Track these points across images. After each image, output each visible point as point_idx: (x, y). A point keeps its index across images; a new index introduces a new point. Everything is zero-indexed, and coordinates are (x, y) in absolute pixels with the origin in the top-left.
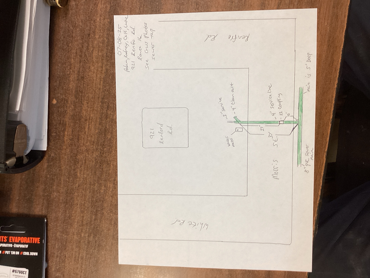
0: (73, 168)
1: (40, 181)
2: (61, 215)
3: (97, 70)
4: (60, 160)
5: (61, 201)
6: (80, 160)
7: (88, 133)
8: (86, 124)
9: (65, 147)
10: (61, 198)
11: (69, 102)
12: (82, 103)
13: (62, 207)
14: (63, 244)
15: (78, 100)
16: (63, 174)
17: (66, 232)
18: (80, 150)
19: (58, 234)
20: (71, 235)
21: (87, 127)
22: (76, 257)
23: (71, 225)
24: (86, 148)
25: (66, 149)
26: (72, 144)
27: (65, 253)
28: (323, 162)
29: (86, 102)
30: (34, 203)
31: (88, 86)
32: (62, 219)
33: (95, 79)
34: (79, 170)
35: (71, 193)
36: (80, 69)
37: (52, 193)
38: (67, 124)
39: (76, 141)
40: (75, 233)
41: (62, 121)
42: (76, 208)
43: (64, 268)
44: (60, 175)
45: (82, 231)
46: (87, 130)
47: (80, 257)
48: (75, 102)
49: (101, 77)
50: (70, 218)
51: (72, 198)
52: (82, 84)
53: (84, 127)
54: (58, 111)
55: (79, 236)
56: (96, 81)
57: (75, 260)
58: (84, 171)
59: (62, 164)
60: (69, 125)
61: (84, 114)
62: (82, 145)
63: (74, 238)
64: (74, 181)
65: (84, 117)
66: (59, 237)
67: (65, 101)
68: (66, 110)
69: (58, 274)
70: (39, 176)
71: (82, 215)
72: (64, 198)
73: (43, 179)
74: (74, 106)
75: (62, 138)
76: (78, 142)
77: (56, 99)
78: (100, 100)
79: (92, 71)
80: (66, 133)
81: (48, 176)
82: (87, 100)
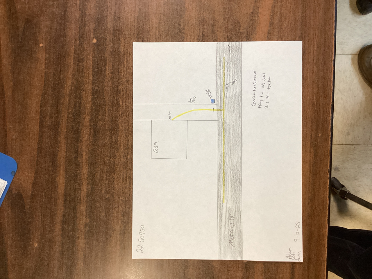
0: (115, 98)
1: (87, 113)
2: (108, 141)
3: (131, 10)
4: (103, 92)
5: (107, 129)
6: (122, 90)
7: (127, 66)
8: (124, 58)
9: (107, 80)
10: (107, 126)
11: (108, 40)
12: (120, 40)
13: (108, 134)
14: (111, 167)
15: (115, 38)
16: (107, 104)
17: (113, 156)
18: (121, 81)
19: (106, 158)
20: (118, 158)
21: (126, 60)
22: (124, 178)
23: (118, 149)
24: (126, 80)
25: (108, 82)
26: (113, 77)
27: (113, 176)
28: (332, 69)
29: (123, 39)
30: (82, 134)
31: (124, 24)
32: (109, 144)
33: (130, 18)
34: (121, 99)
35: (115, 121)
36: (116, 10)
37: (98, 122)
38: (108, 60)
39: (117, 74)
40: (122, 156)
41: (102, 57)
42: (121, 133)
43: (114, 190)
44: (104, 105)
45: (128, 154)
46: (125, 63)
47: (127, 177)
48: (113, 40)
49: (135, 15)
50: (116, 143)
51: (117, 125)
52: (119, 23)
53: (123, 61)
54: (99, 50)
55: (126, 158)
56: (131, 19)
57: (123, 181)
58: (125, 100)
59: (106, 95)
60: (109, 60)
61: (122, 49)
62: (122, 77)
63: (121, 160)
64: (117, 109)
65: (122, 52)
66: (108, 161)
67: (105, 40)
68: (106, 48)
69: (108, 196)
70: (85, 108)
71: (127, 139)
72: (110, 126)
73: (89, 111)
74: (112, 43)
75: (104, 72)
76: (118, 74)
77: (96, 39)
78: (136, 35)
79: (127, 11)
80: (107, 67)
81: (94, 108)
82: (124, 37)
